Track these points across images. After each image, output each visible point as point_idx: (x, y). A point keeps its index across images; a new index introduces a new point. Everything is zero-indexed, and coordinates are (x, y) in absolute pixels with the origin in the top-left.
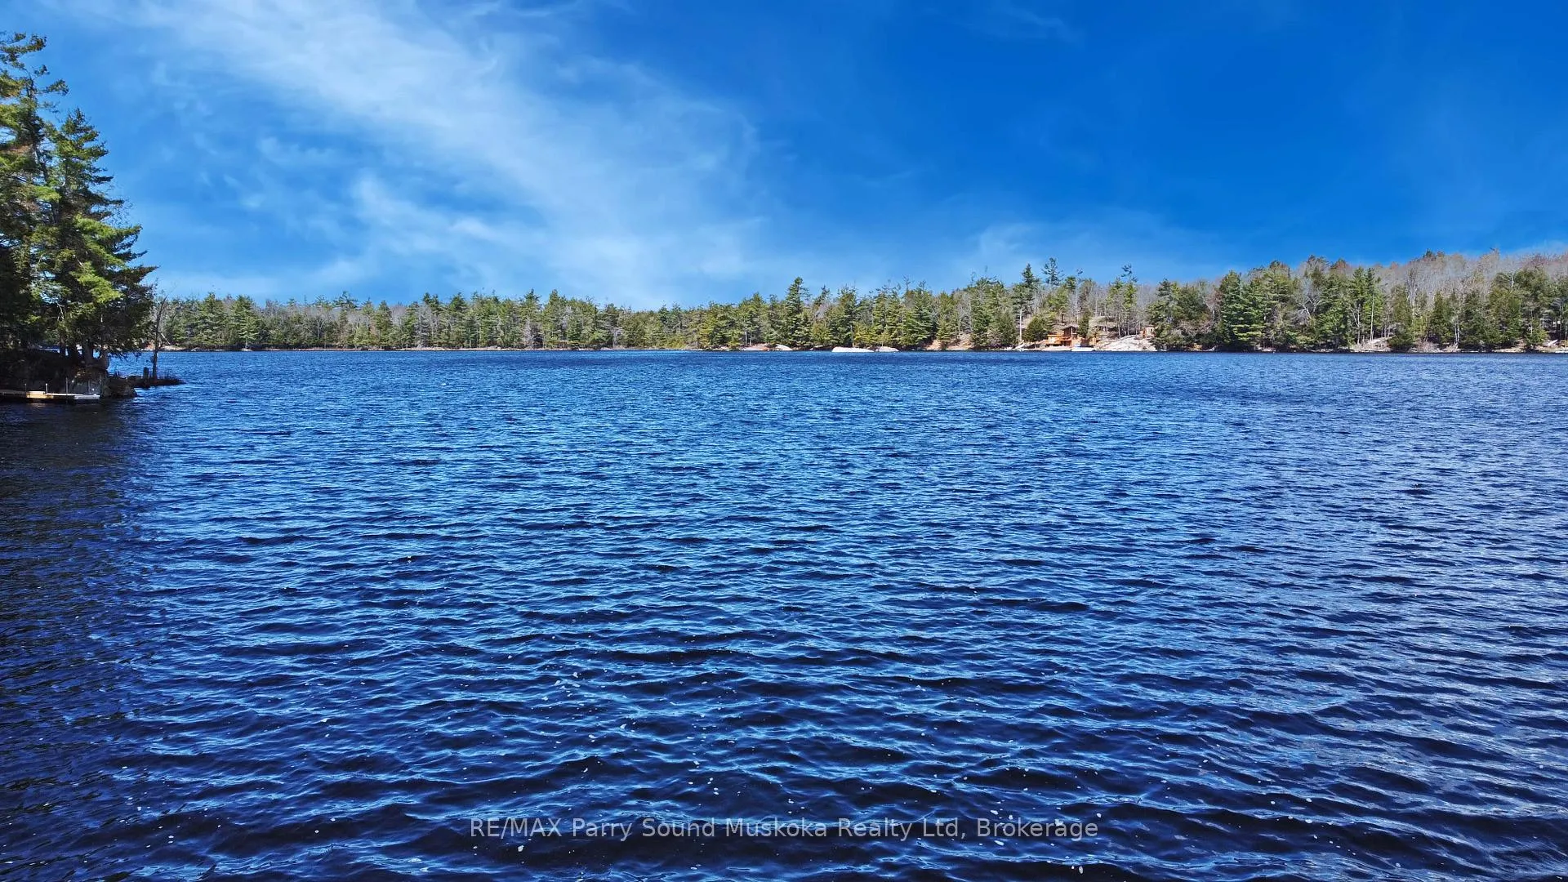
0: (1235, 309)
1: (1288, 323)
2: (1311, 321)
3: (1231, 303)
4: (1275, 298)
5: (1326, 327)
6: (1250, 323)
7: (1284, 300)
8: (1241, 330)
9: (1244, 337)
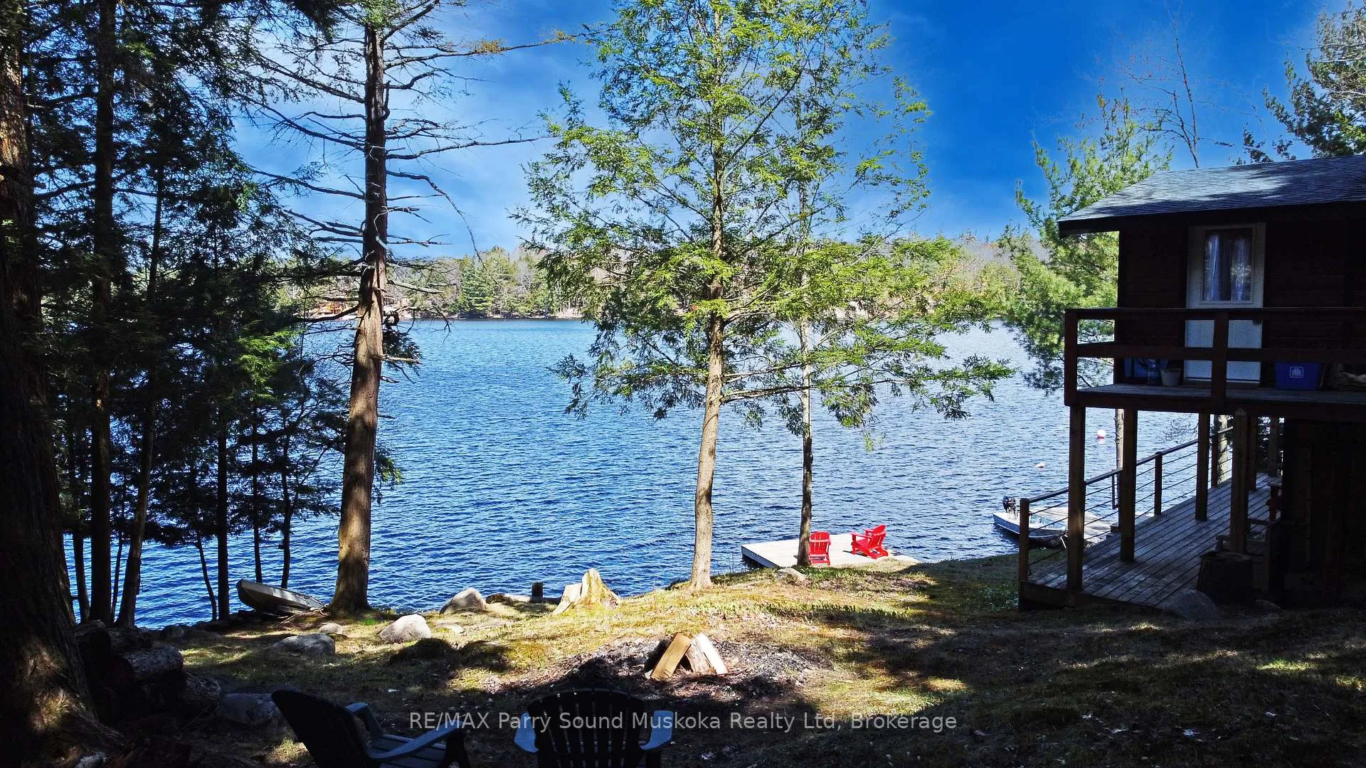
0: (472, 285)
1: (511, 296)
2: (528, 295)
3: (469, 280)
4: (501, 278)
5: (539, 299)
6: (484, 296)
7: (507, 279)
8: (477, 302)
9: (479, 307)
